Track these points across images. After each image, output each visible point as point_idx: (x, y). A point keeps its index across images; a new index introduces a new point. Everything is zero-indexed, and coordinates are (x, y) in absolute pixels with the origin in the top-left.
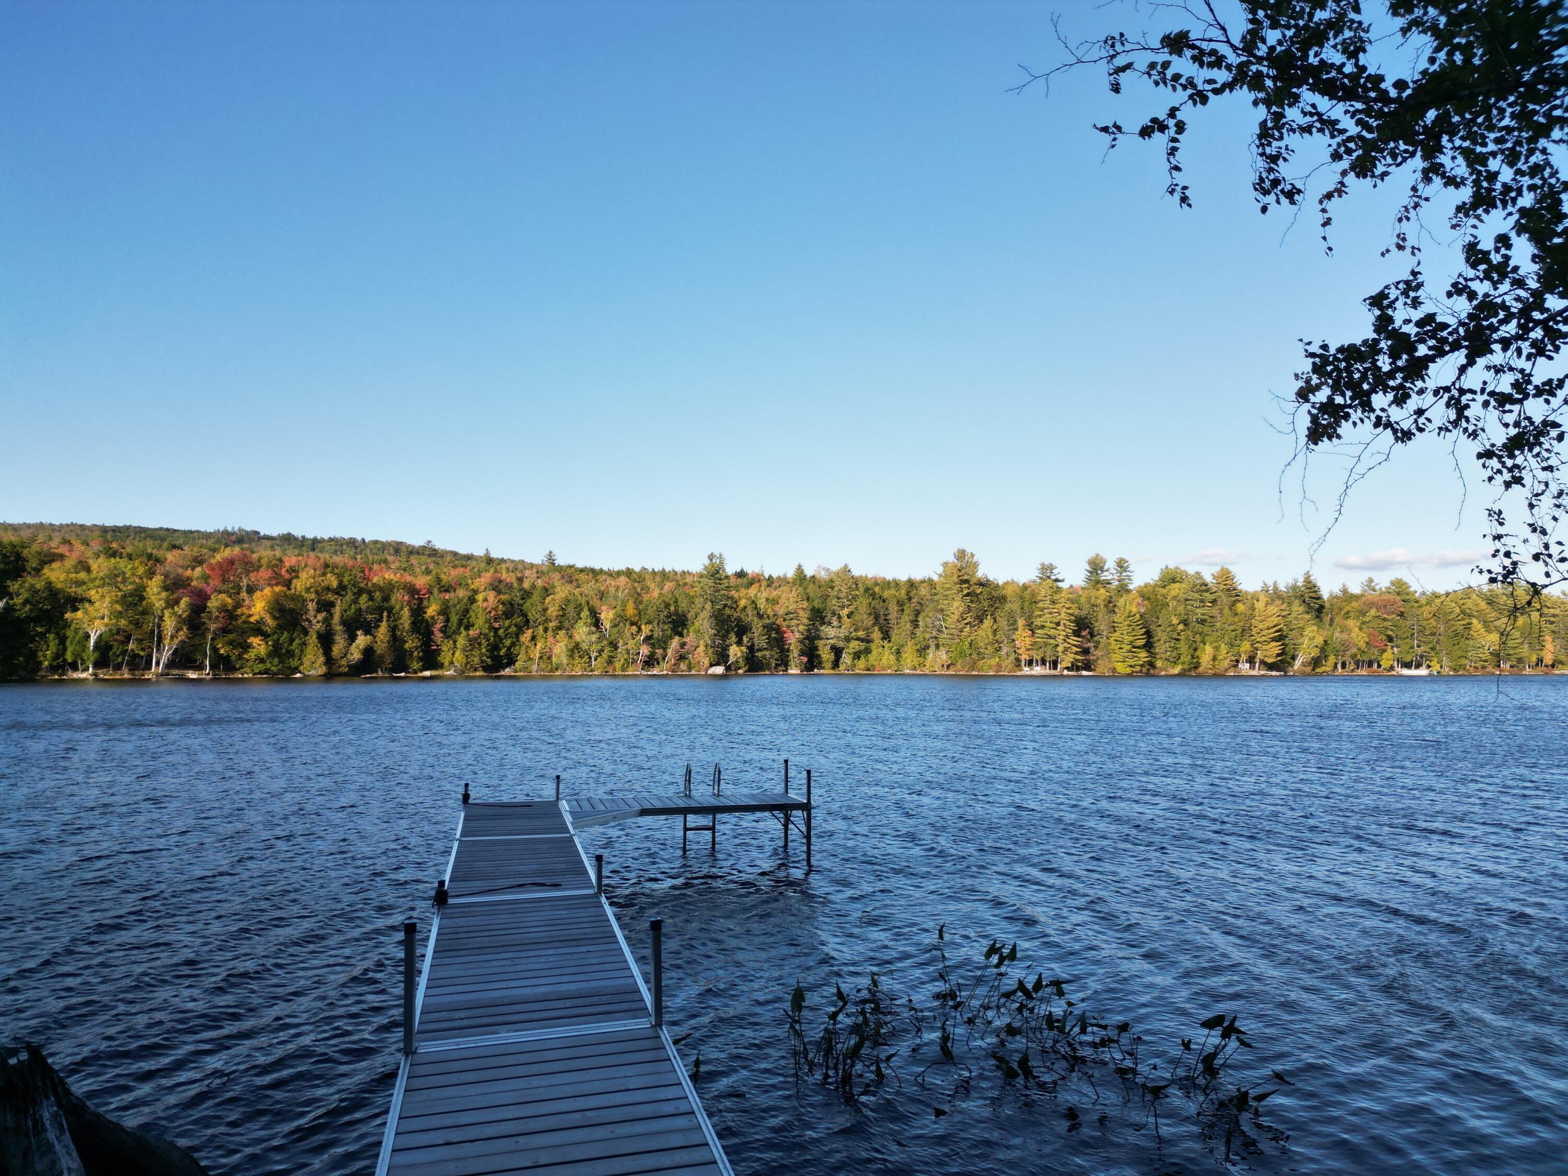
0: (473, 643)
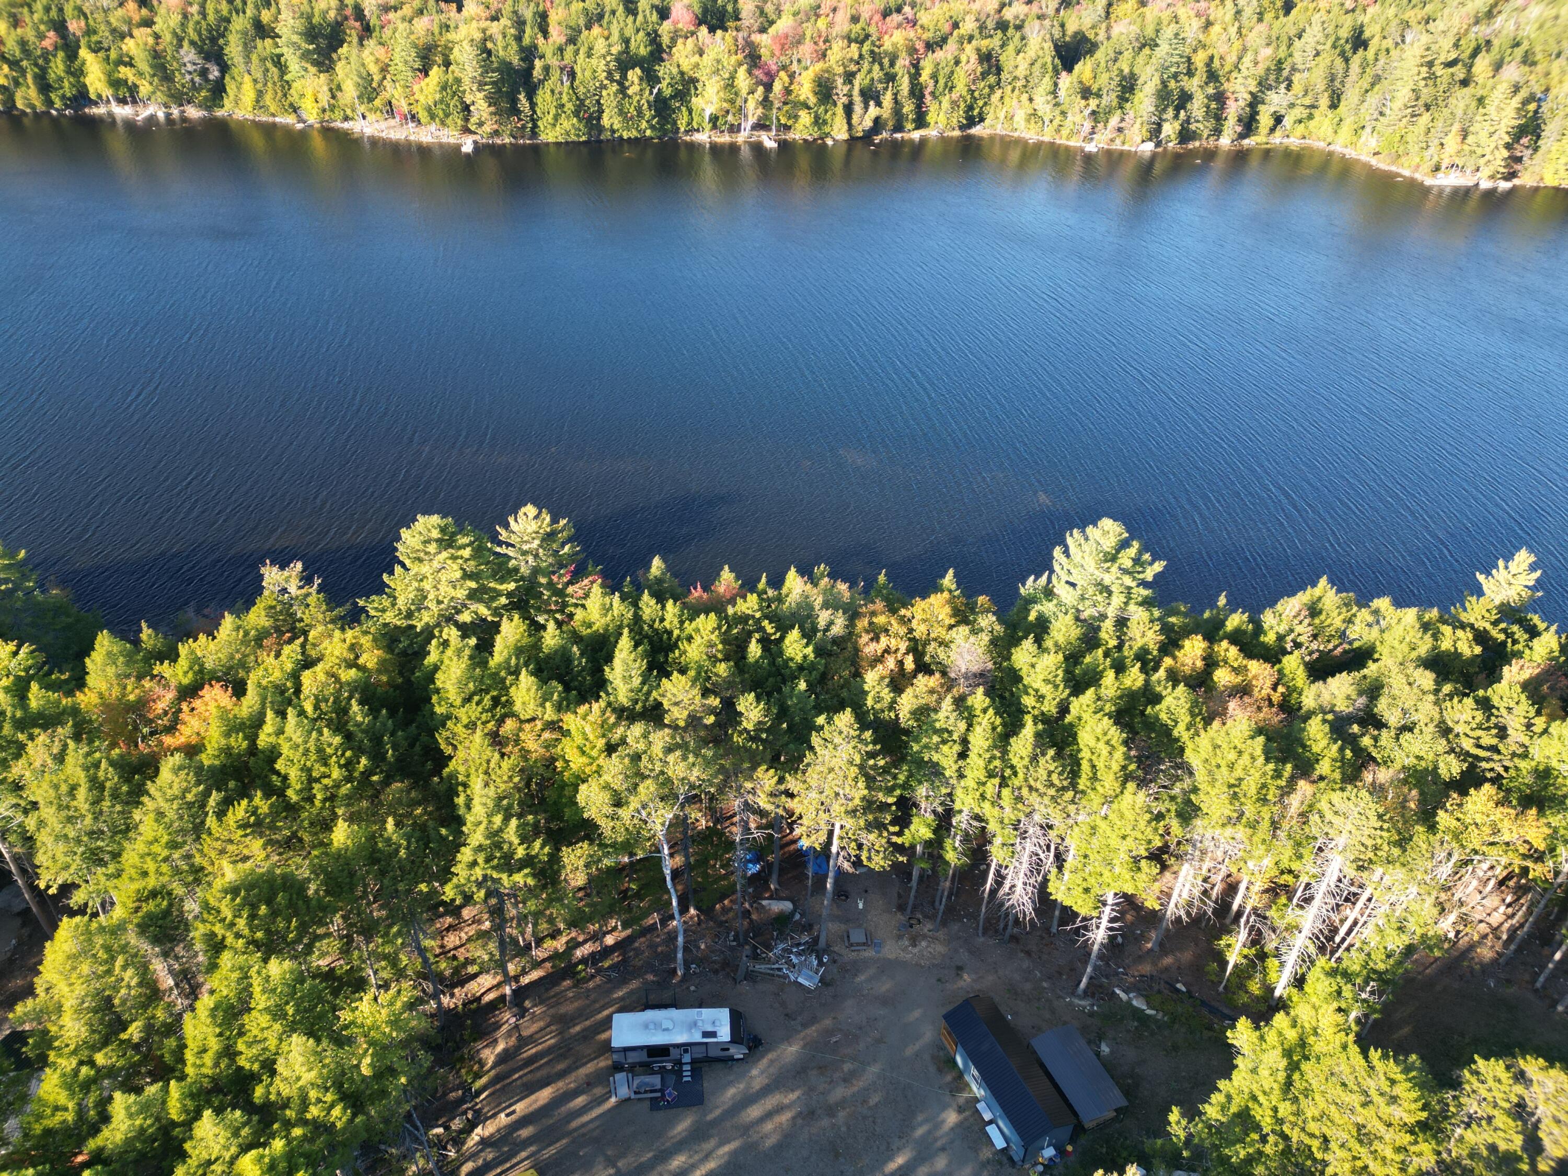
0: (954, 104)
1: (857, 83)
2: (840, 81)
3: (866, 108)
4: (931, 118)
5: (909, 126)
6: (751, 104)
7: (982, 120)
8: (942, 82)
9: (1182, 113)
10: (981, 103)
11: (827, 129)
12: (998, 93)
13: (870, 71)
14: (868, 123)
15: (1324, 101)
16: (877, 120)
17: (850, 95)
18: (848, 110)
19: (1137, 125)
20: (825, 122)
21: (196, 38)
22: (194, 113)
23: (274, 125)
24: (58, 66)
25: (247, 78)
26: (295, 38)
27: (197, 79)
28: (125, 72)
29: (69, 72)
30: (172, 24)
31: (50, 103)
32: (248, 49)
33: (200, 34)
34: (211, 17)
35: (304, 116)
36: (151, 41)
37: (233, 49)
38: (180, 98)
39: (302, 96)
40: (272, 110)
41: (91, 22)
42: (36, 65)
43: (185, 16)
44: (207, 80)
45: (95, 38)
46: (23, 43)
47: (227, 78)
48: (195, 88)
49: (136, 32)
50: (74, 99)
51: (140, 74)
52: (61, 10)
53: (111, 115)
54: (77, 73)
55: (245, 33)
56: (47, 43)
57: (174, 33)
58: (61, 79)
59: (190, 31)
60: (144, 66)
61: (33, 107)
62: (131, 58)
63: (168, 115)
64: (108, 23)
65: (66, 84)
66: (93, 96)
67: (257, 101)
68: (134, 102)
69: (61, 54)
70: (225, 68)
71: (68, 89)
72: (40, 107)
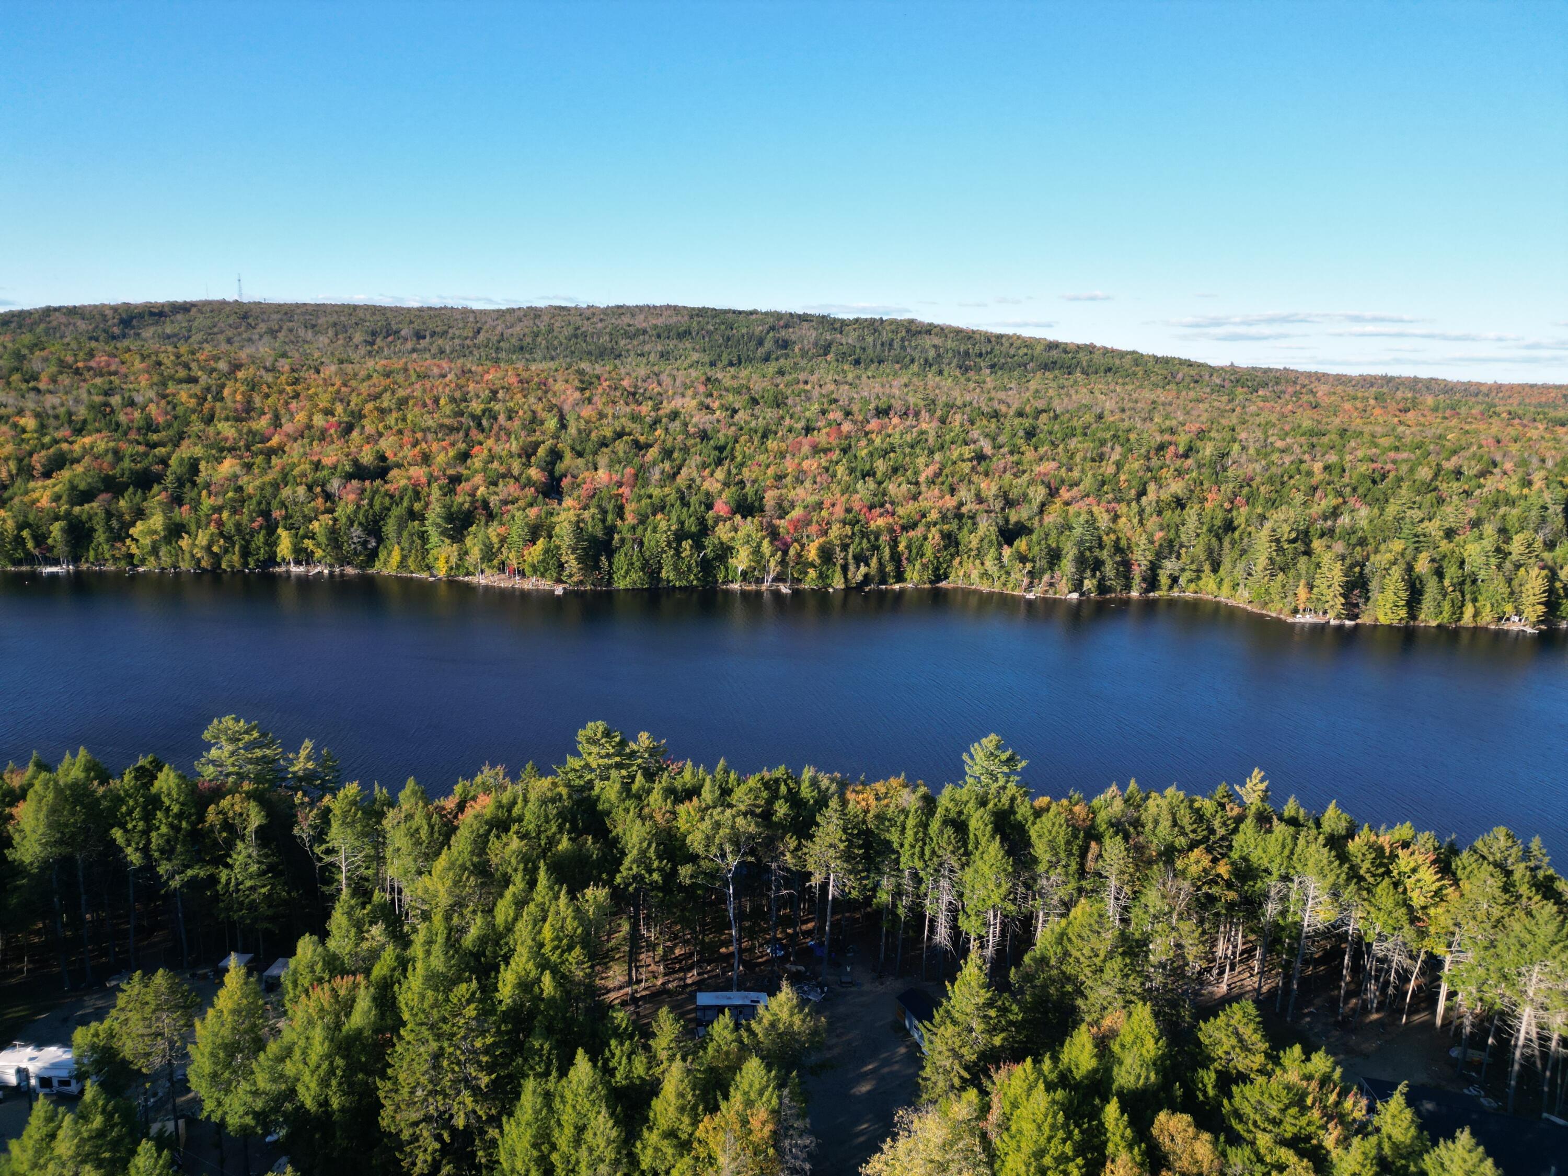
0: (925, 566)
1: (851, 551)
2: (838, 549)
3: (858, 567)
4: (908, 575)
5: (891, 581)
6: (772, 564)
7: (946, 577)
8: (914, 551)
9: (1098, 573)
10: (945, 566)
11: (829, 581)
12: (958, 559)
13: (860, 543)
14: (859, 577)
15: (1207, 567)
16: (866, 576)
17: (845, 559)
18: (845, 569)
19: (1064, 581)
20: (827, 577)
21: (364, 521)
22: (350, 570)
23: (412, 578)
24: (260, 539)
25: (396, 547)
26: (439, 520)
27: (359, 548)
28: (309, 544)
29: (266, 543)
30: (348, 511)
31: (246, 564)
32: (401, 528)
33: (367, 518)
34: (377, 507)
35: (435, 573)
36: (331, 522)
37: (390, 528)
38: (344, 561)
39: (437, 559)
40: (412, 568)
41: (290, 511)
42: (243, 539)
43: (359, 507)
44: (366, 548)
45: (289, 522)
46: (238, 525)
47: (381, 547)
48: (356, 553)
49: (321, 517)
50: (264, 561)
51: (318, 545)
52: (269, 504)
53: (288, 572)
54: (272, 543)
55: (400, 518)
56: (255, 525)
57: (349, 517)
58: (259, 548)
59: (361, 516)
60: (322, 539)
61: (233, 567)
62: (314, 534)
63: (331, 573)
64: (303, 512)
65: (262, 551)
66: (278, 560)
67: (401, 562)
68: (308, 563)
69: (263, 532)
70: (380, 540)
71: (262, 555)
72: (238, 566)
